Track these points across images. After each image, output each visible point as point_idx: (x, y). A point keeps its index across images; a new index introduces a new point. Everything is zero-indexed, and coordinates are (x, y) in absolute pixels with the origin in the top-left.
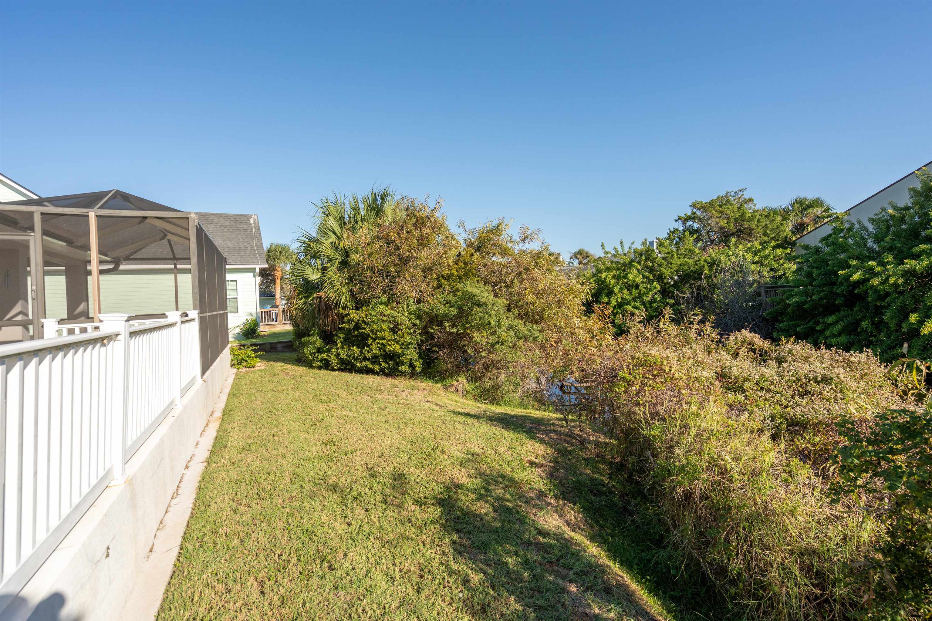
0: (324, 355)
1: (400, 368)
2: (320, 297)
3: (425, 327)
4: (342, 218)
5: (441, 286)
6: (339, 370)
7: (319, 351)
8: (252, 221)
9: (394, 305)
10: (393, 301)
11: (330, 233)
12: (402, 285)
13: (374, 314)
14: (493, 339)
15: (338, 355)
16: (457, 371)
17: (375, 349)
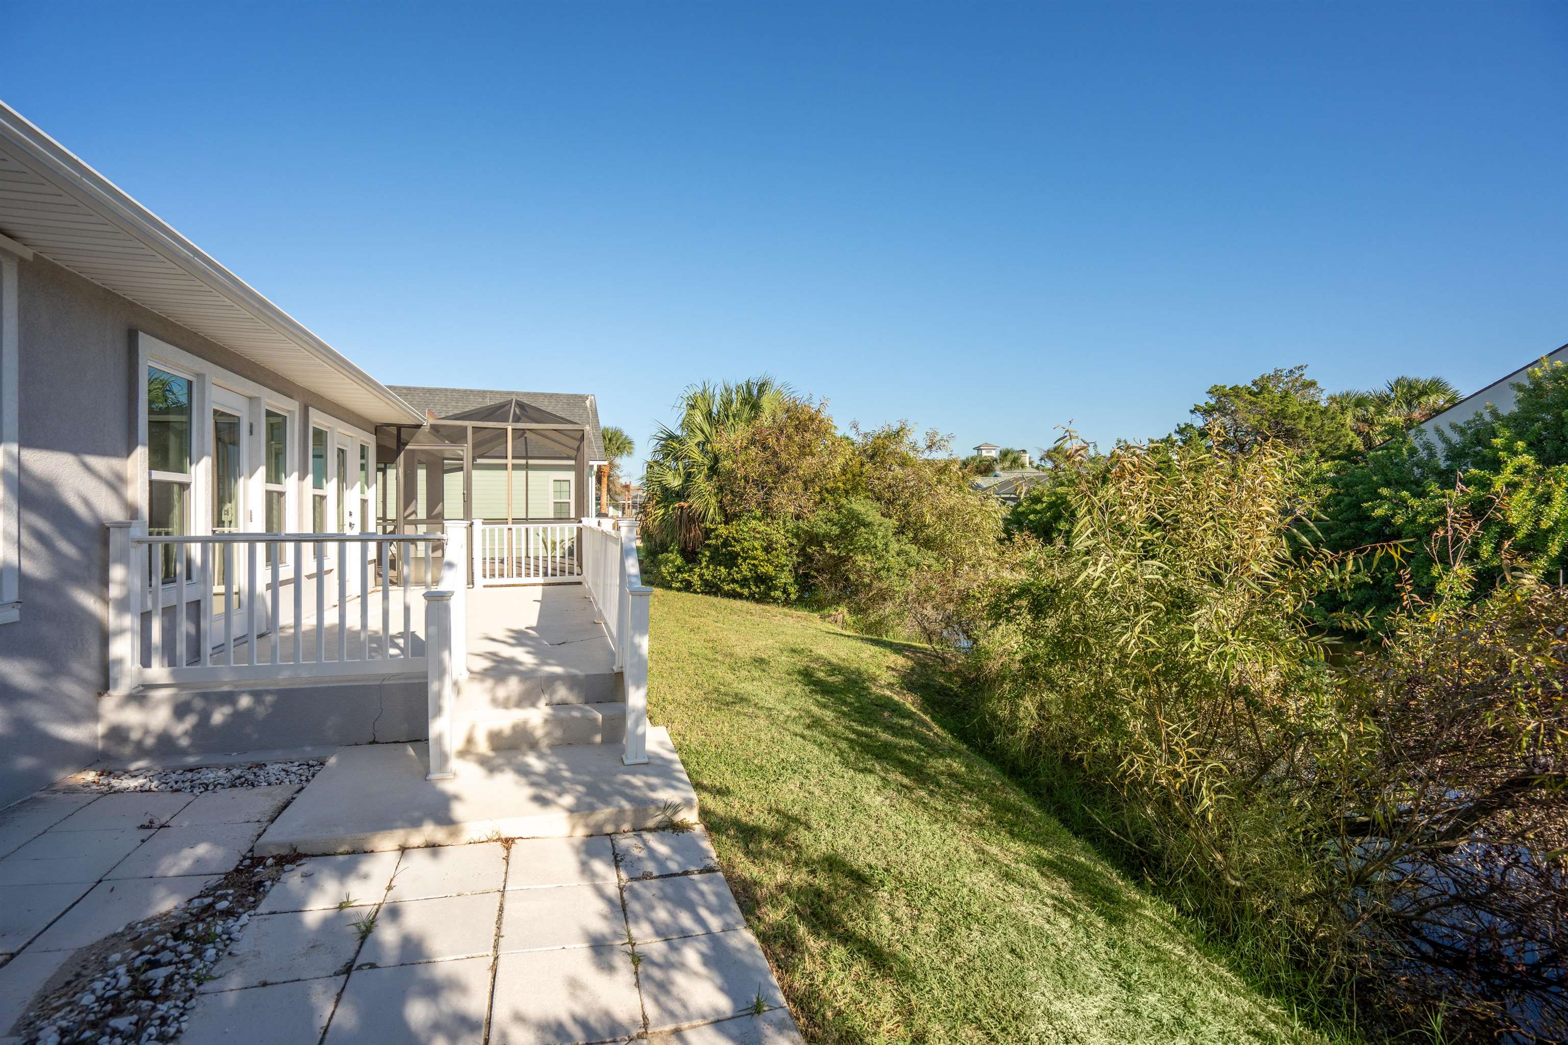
0: (686, 576)
1: (772, 593)
2: (682, 508)
3: (803, 549)
4: (710, 413)
5: (824, 501)
6: (702, 592)
7: (679, 570)
8: (588, 402)
9: (769, 520)
10: (768, 516)
11: (698, 432)
12: (779, 499)
13: (746, 530)
14: (878, 564)
15: (701, 576)
16: (836, 601)
17: (746, 572)
